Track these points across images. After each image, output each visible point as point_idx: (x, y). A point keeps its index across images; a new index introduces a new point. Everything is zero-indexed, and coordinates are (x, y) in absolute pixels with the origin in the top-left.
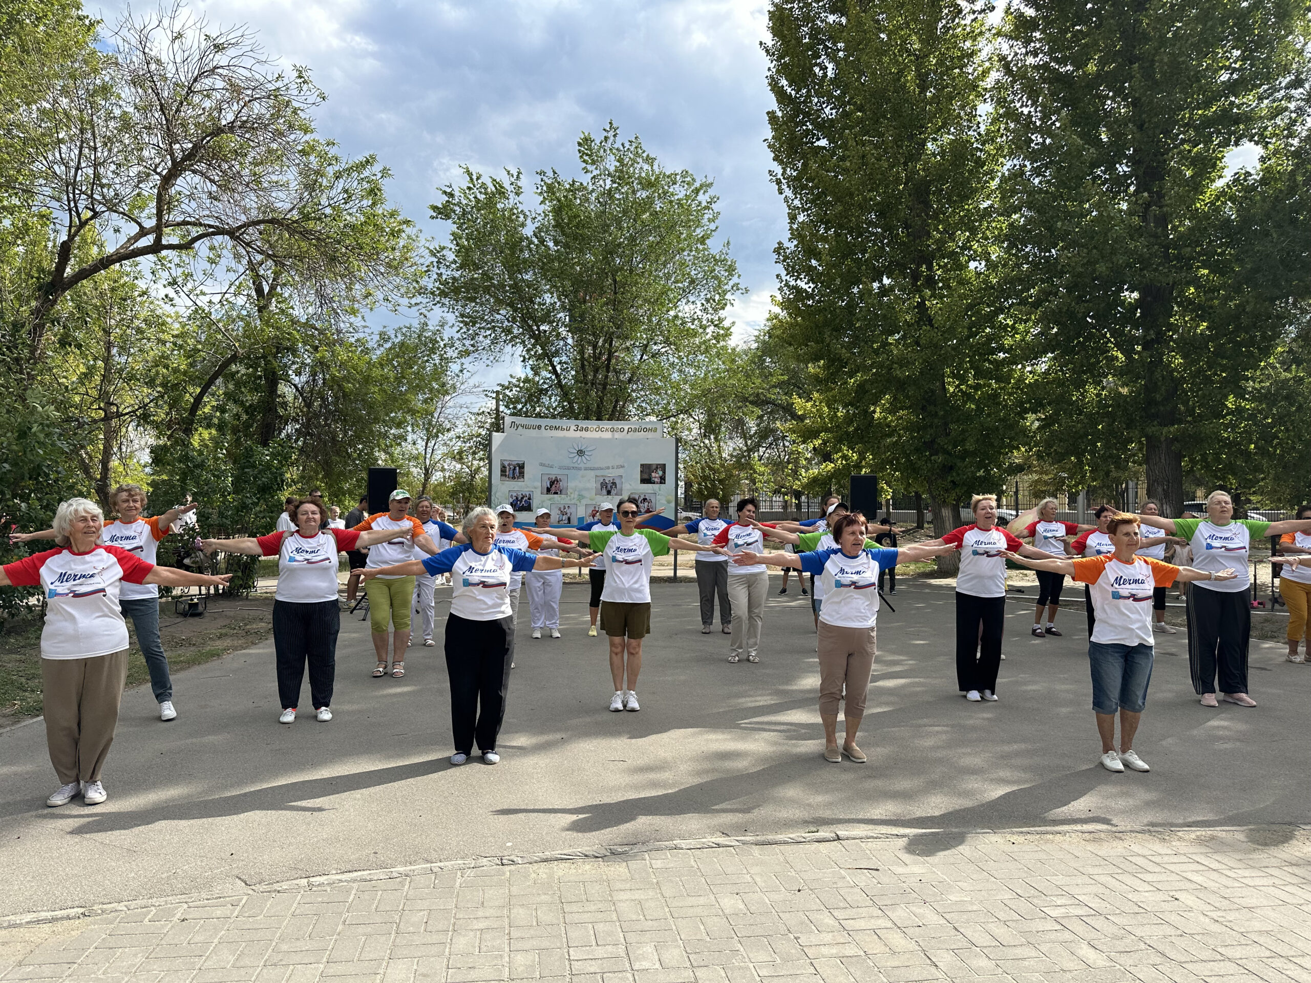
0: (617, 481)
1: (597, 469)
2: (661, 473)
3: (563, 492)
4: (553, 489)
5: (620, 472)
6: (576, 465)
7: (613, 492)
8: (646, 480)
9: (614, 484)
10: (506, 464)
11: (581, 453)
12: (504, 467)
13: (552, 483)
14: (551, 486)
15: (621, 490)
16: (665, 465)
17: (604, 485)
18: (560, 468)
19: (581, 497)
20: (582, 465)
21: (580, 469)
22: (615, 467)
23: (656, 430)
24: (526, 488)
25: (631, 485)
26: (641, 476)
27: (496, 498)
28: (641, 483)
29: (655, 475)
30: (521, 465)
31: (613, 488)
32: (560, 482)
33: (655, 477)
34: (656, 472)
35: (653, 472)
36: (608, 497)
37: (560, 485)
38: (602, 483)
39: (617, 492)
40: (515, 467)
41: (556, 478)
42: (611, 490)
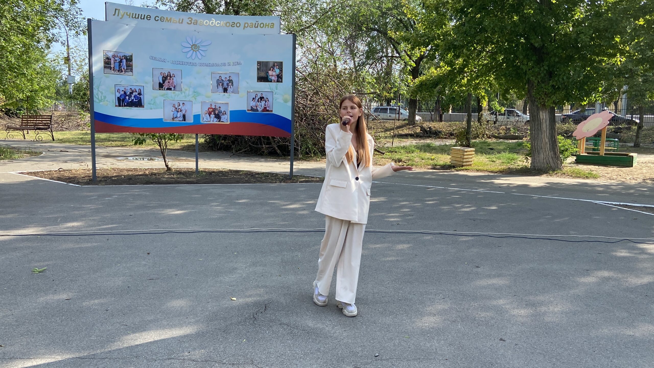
0: (234, 79)
1: (213, 65)
2: (278, 71)
3: (177, 88)
5: (236, 69)
6: (190, 60)
7: (229, 89)
8: (263, 79)
9: (230, 81)
10: (110, 56)
11: (195, 47)
12: (108, 58)
13: (165, 78)
14: (164, 81)
15: (238, 88)
16: (282, 63)
17: (220, 82)
18: (173, 63)
19: (196, 94)
20: (197, 61)
21: (194, 65)
22: (232, 64)
23: (273, 25)
24: (136, 83)
25: (248, 83)
26: (258, 73)
27: (99, 92)
28: (258, 82)
29: (272, 73)
30: (128, 58)
31: (230, 86)
32: (173, 78)
33: (272, 76)
34: (273, 70)
35: (270, 70)
36: (224, 95)
37: (174, 80)
38: (218, 80)
39: (233, 90)
40: (121, 60)
41: (169, 74)
42: (228, 87)
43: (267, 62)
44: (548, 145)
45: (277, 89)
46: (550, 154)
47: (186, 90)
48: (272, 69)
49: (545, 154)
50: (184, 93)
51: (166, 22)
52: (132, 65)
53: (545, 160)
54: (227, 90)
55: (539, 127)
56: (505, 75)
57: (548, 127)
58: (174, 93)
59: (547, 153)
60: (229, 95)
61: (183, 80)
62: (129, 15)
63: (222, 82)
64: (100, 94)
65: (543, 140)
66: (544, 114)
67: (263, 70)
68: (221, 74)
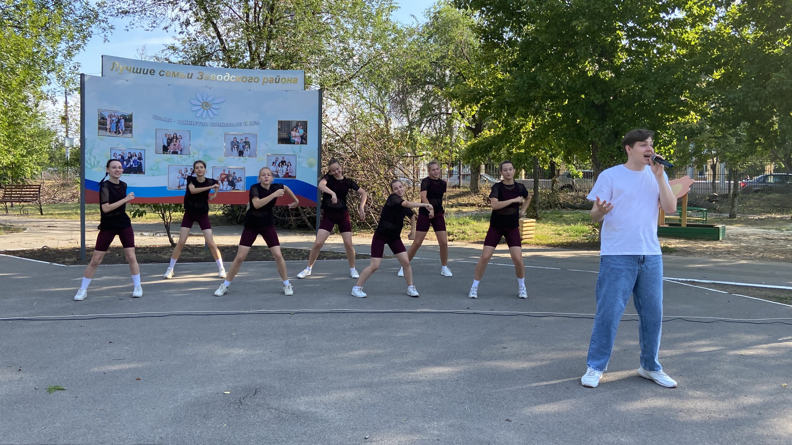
0: (250, 140)
1: (227, 125)
2: (301, 132)
3: (184, 152)
4: (171, 148)
5: (254, 130)
6: (200, 120)
7: (245, 152)
8: (285, 140)
9: (247, 143)
10: (106, 115)
11: (206, 105)
12: (103, 118)
13: (170, 141)
14: (169, 144)
15: (255, 150)
16: (306, 123)
17: (234, 144)
18: (181, 123)
19: (207, 158)
20: (208, 120)
21: (205, 125)
22: (249, 123)
23: (296, 81)
24: (135, 146)
25: (267, 145)
26: (279, 134)
27: (91, 157)
28: (278, 143)
29: (295, 134)
30: (127, 117)
31: (246, 149)
32: (180, 140)
33: (295, 137)
34: (296, 131)
35: (293, 130)
36: (240, 159)
37: (181, 143)
38: (233, 142)
39: (250, 153)
40: (119, 120)
41: (175, 135)
42: (244, 150)
43: (289, 122)
45: (300, 152)
47: (195, 153)
48: (295, 129)
50: (193, 157)
51: (172, 76)
52: (132, 126)
54: (243, 153)
56: (564, 136)
58: (180, 157)
60: (246, 159)
61: (191, 143)
62: (130, 70)
63: (237, 144)
64: (92, 159)
67: (284, 131)
68: (237, 135)
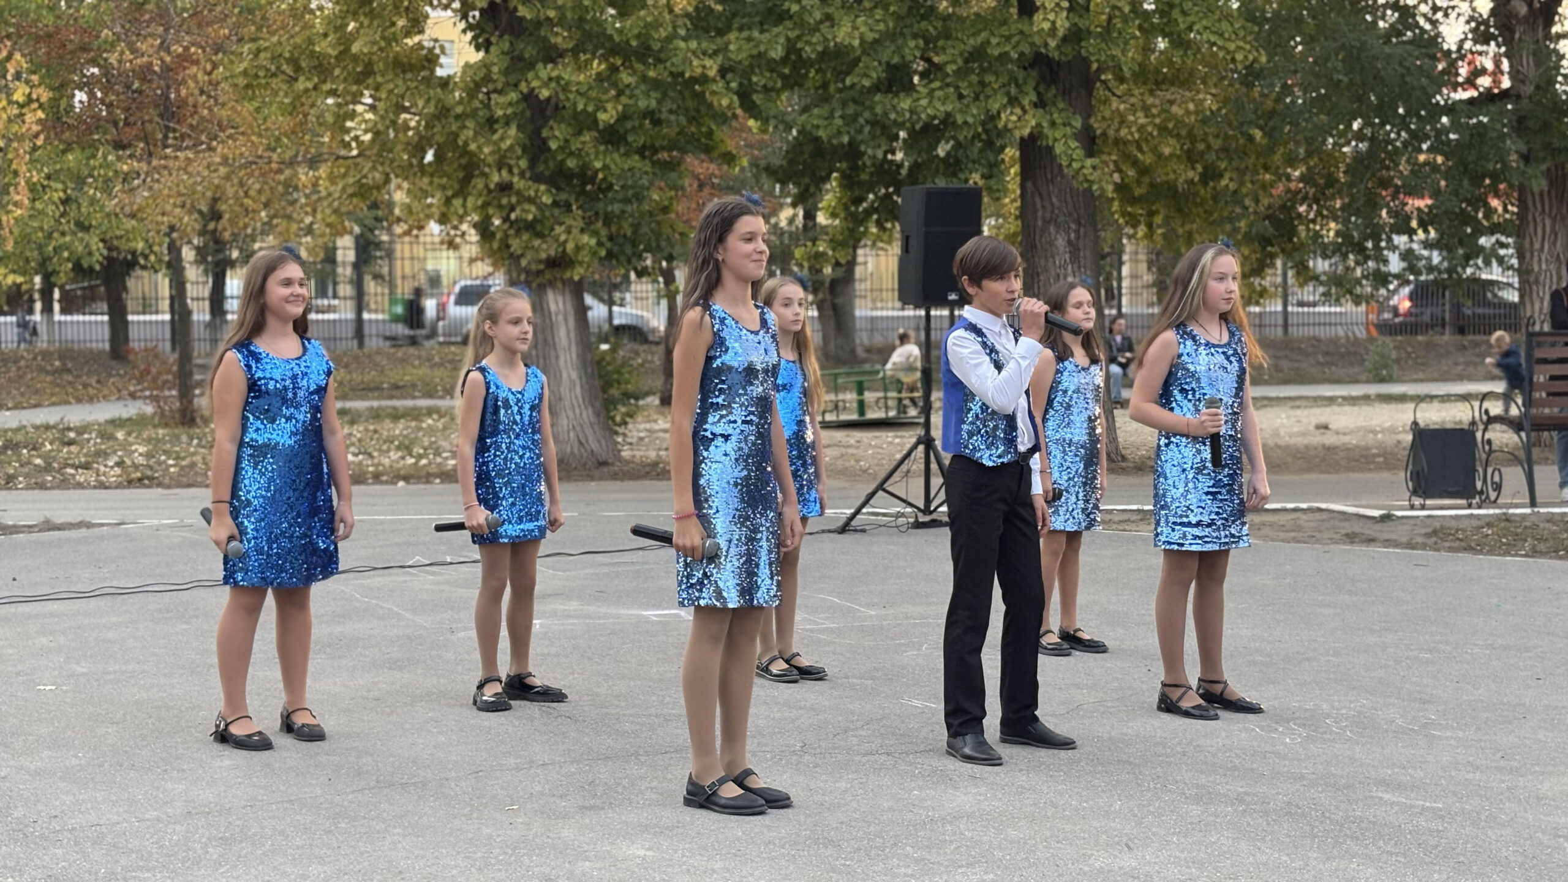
44: (578, 389)
46: (584, 414)
49: (571, 414)
53: (572, 434)
55: (549, 338)
57: (572, 335)
59: (577, 411)
65: (565, 375)
66: (560, 299)
